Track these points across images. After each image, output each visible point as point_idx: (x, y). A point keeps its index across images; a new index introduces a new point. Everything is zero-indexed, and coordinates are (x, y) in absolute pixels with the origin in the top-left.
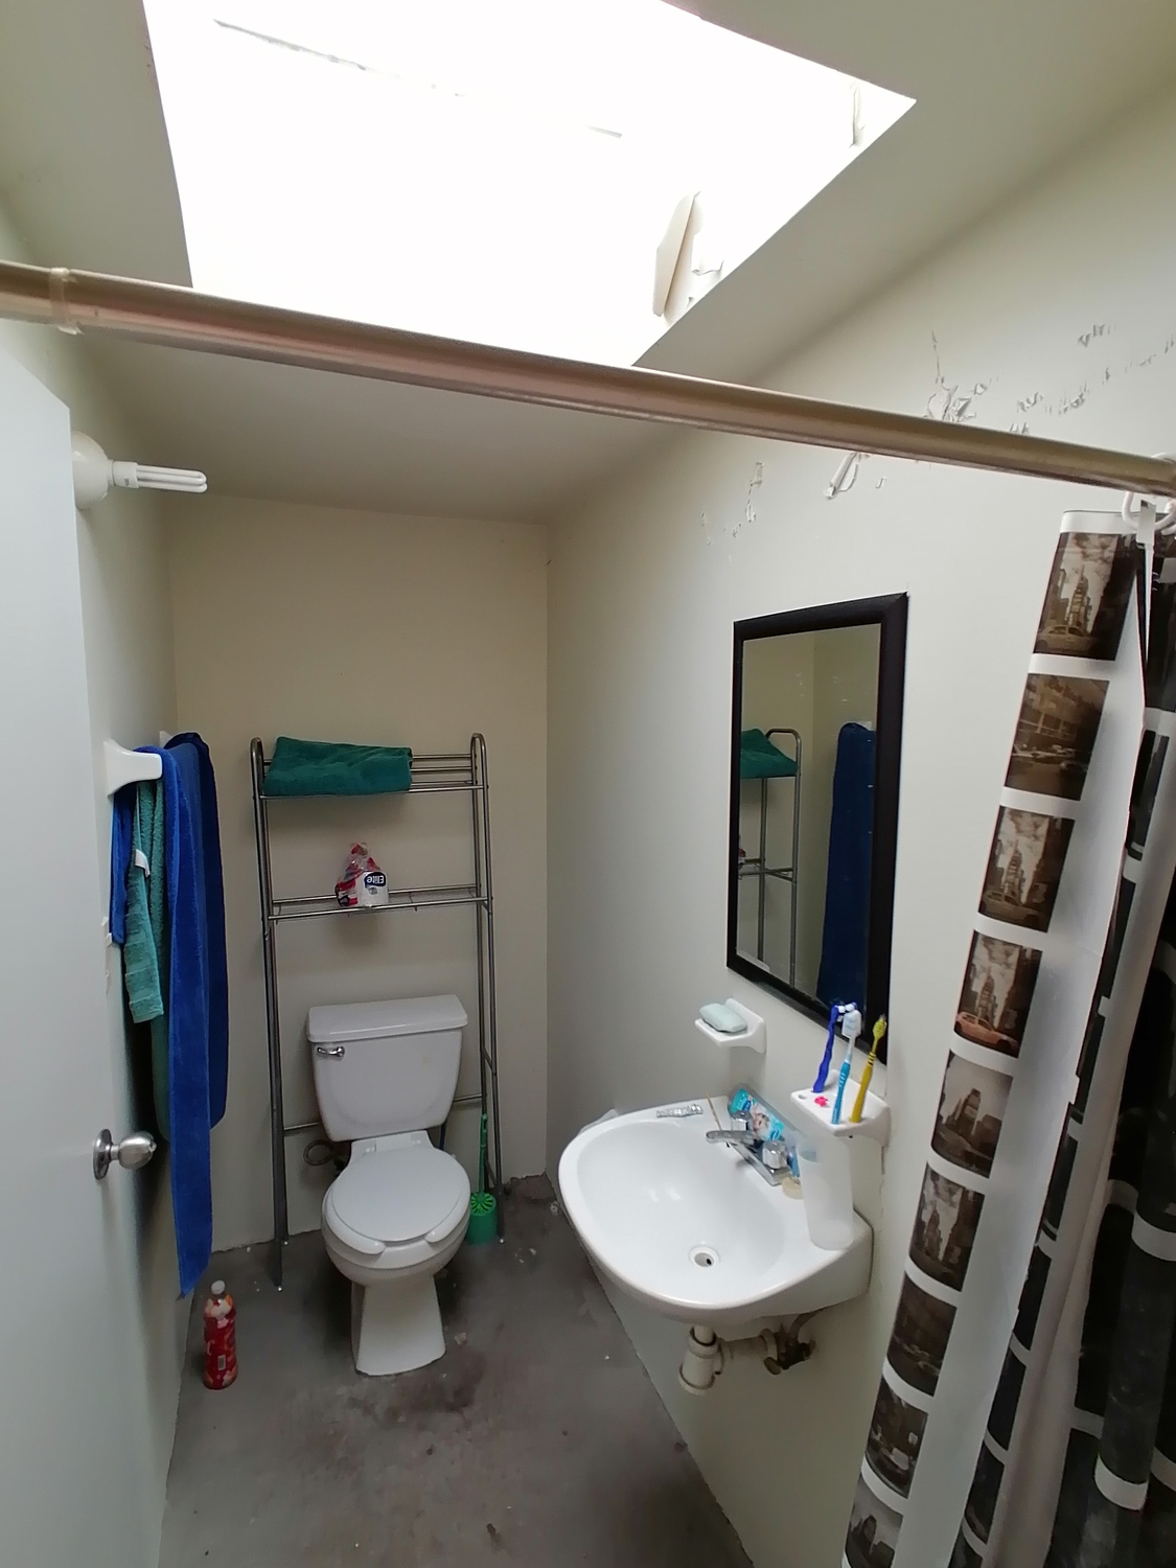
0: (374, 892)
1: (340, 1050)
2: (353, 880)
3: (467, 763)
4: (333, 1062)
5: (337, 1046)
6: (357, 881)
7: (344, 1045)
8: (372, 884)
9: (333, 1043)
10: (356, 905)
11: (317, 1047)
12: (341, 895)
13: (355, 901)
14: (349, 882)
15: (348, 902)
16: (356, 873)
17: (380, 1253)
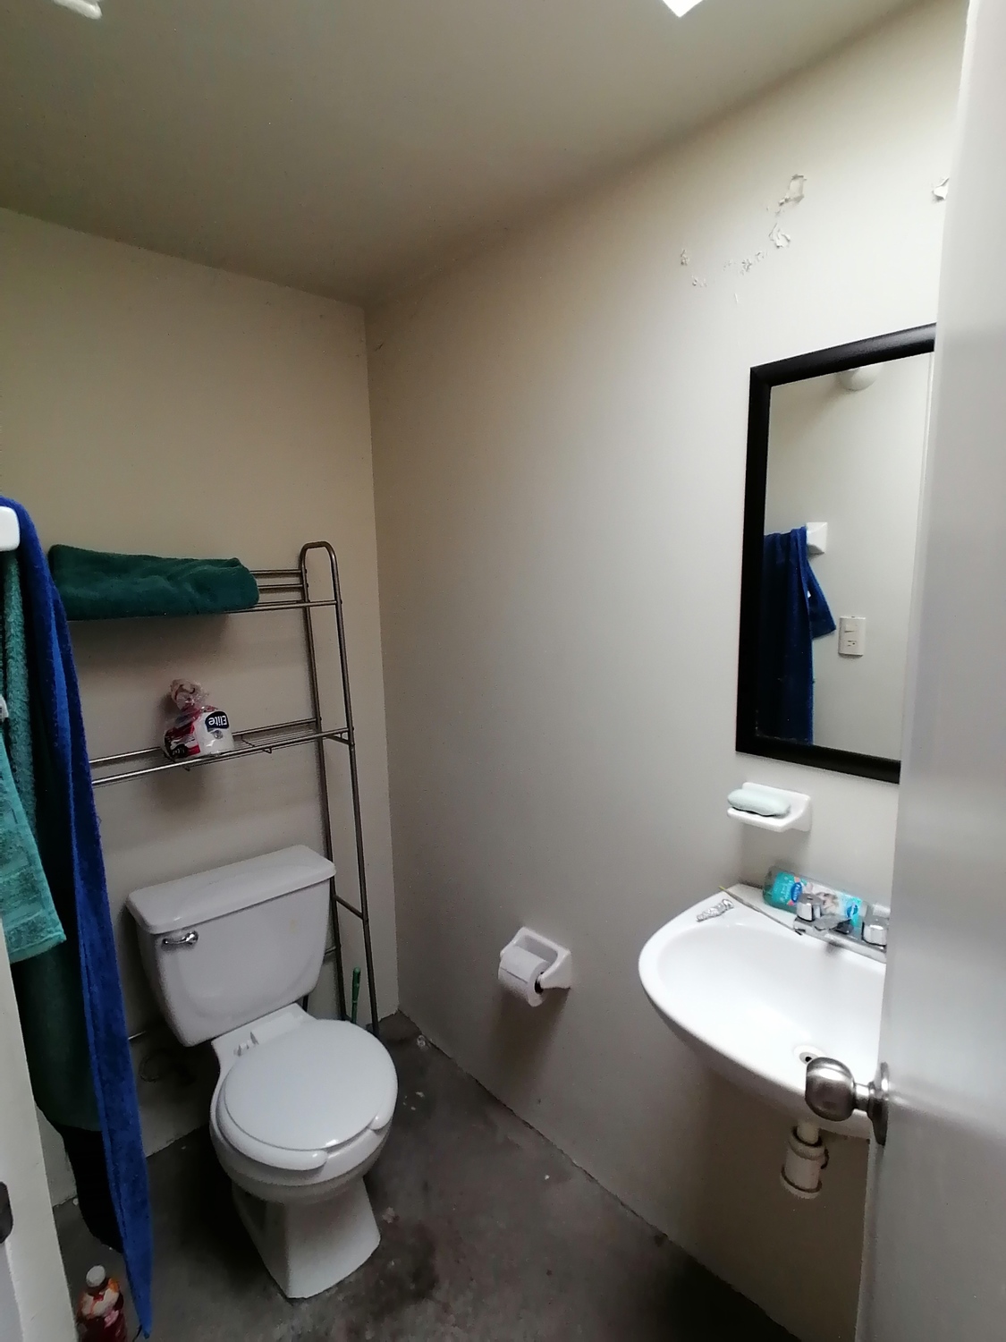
0: (219, 735)
1: (192, 936)
2: (191, 723)
3: (294, 581)
4: (182, 954)
5: (186, 932)
6: (195, 724)
7: (196, 929)
8: (215, 726)
9: (184, 929)
10: (198, 755)
11: (161, 939)
12: (173, 745)
13: (196, 749)
14: (186, 726)
15: (185, 752)
16: (191, 716)
17: (323, 1166)
